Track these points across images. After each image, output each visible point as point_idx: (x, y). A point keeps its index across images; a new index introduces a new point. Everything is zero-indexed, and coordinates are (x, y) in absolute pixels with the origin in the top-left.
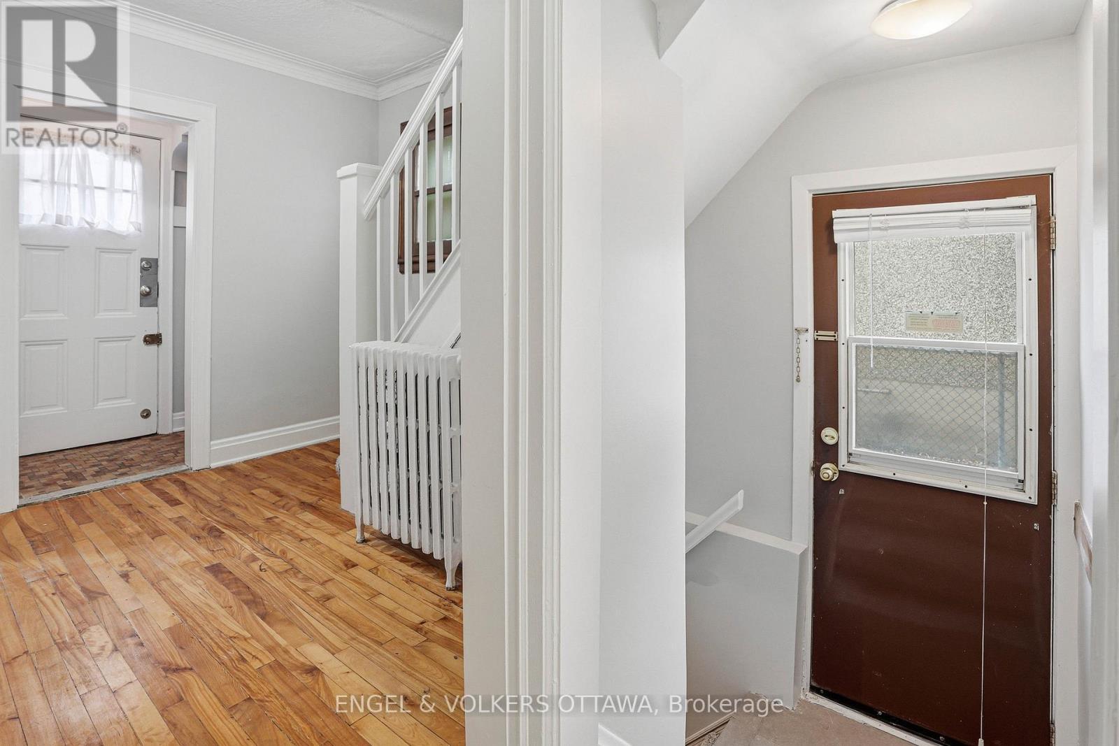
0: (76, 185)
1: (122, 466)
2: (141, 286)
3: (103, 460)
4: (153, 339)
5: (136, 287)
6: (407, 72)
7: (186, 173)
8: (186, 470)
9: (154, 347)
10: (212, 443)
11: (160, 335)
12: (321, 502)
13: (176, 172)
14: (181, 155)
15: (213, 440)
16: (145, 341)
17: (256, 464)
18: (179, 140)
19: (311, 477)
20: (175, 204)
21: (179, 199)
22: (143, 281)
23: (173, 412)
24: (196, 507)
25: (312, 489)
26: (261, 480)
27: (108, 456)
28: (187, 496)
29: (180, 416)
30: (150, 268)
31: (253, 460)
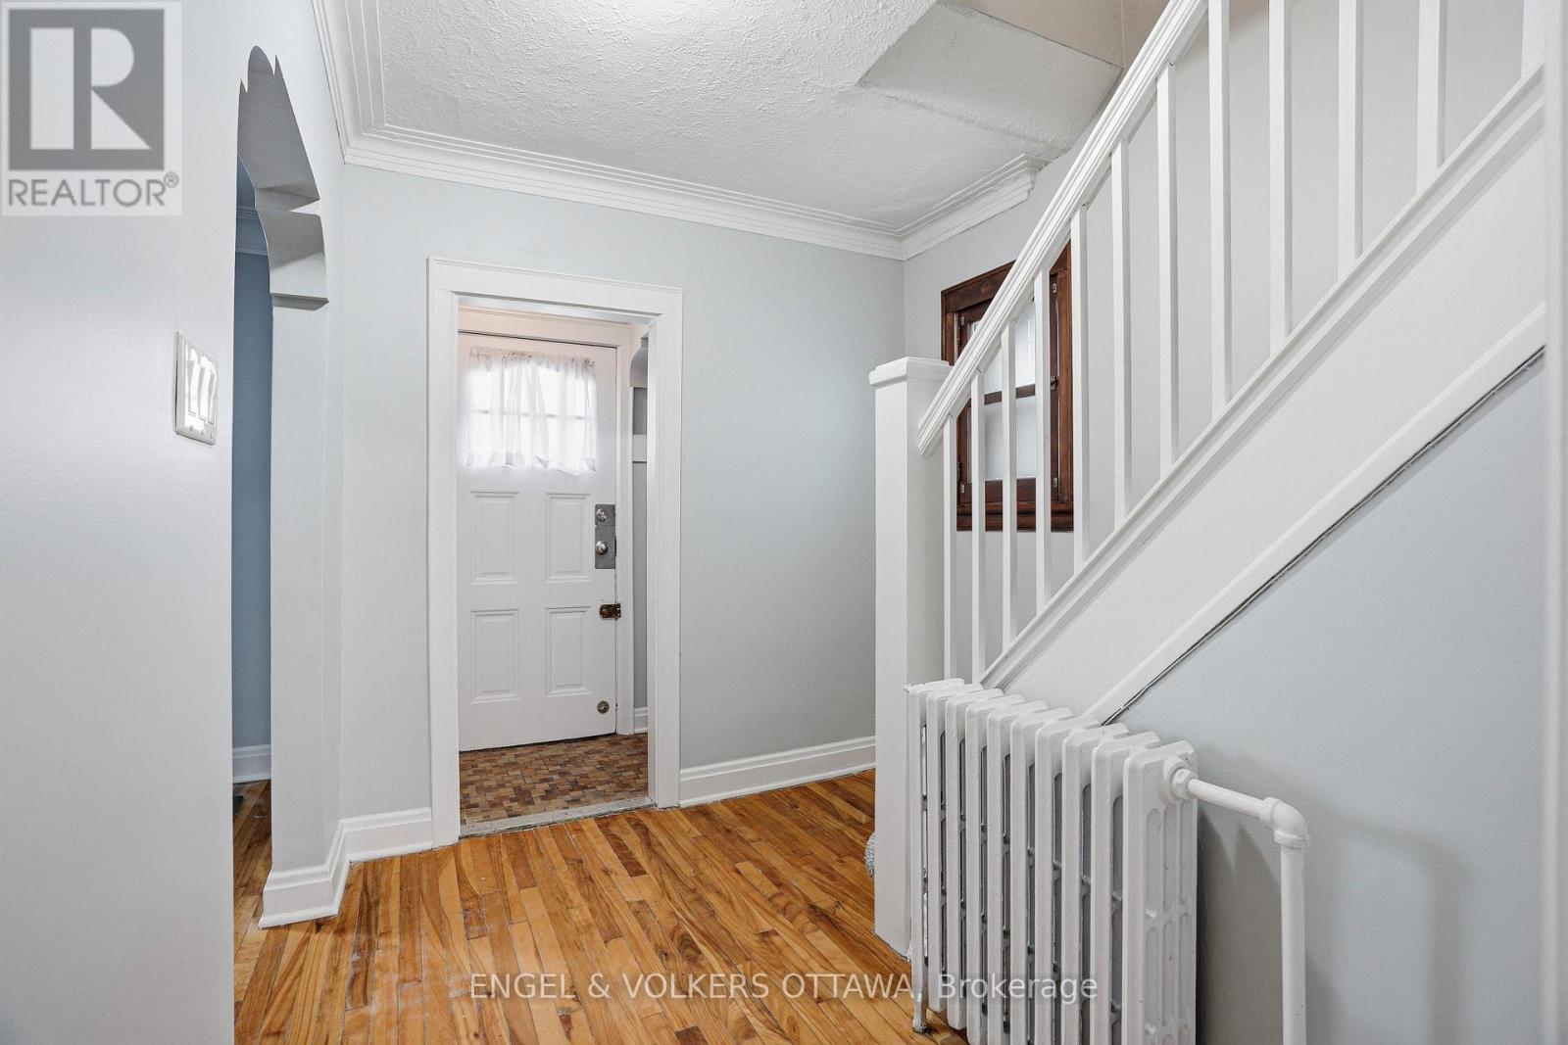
0: (527, 415)
1: (575, 786)
2: (596, 542)
3: (554, 772)
4: (611, 611)
5: (590, 544)
6: (950, 208)
7: (646, 389)
8: (649, 806)
9: (611, 622)
10: (682, 771)
11: (619, 606)
12: (840, 912)
13: (635, 388)
14: (640, 366)
15: (684, 768)
16: (601, 613)
17: (740, 807)
18: (638, 346)
19: (819, 850)
20: (634, 432)
21: (639, 427)
22: (598, 536)
23: (635, 707)
24: (662, 884)
25: (824, 879)
26: (747, 843)
27: (560, 765)
28: (650, 858)
29: (643, 712)
30: (606, 517)
31: (735, 800)
